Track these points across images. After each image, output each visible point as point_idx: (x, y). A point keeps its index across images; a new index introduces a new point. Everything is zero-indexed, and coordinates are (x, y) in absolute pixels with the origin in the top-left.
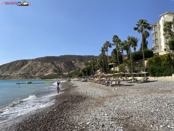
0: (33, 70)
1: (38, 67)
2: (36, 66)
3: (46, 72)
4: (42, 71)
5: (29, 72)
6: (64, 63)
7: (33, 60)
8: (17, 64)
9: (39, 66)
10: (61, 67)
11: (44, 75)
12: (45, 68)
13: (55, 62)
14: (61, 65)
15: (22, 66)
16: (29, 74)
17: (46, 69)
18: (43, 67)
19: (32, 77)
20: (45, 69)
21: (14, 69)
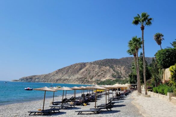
0: (90, 74)
1: (95, 71)
2: (93, 70)
3: (104, 77)
4: (99, 76)
5: (86, 76)
6: (124, 66)
7: (91, 63)
8: (76, 68)
9: (97, 70)
10: (120, 72)
11: (101, 80)
12: (102, 72)
13: (115, 66)
14: (121, 69)
15: (80, 69)
16: (86, 78)
17: (104, 73)
18: (101, 71)
19: (88, 82)
20: (102, 74)
21: (72, 72)
